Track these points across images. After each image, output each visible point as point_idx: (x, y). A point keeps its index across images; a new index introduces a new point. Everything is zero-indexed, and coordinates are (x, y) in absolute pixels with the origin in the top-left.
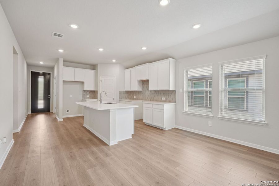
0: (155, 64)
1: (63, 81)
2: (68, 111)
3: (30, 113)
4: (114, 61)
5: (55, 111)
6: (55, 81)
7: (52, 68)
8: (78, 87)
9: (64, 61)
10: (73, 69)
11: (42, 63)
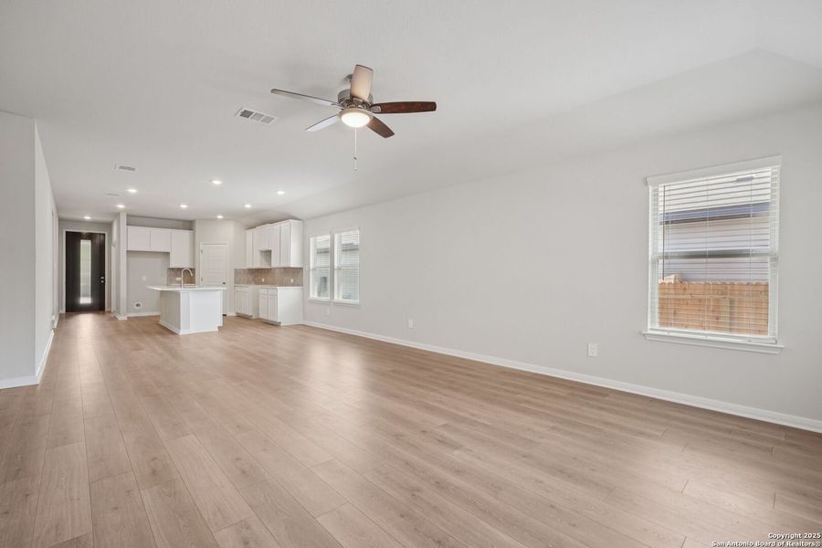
0: (277, 226)
1: (128, 251)
2: (138, 305)
3: (63, 311)
4: (220, 217)
5: (113, 308)
6: (114, 250)
7: (109, 225)
8: (159, 261)
9: (128, 216)
10: (147, 230)
11: (87, 218)
